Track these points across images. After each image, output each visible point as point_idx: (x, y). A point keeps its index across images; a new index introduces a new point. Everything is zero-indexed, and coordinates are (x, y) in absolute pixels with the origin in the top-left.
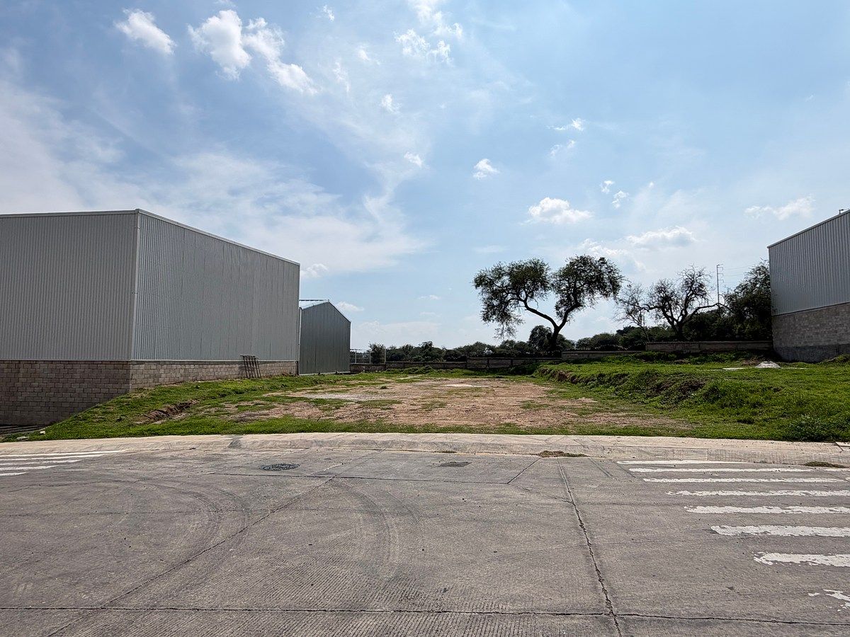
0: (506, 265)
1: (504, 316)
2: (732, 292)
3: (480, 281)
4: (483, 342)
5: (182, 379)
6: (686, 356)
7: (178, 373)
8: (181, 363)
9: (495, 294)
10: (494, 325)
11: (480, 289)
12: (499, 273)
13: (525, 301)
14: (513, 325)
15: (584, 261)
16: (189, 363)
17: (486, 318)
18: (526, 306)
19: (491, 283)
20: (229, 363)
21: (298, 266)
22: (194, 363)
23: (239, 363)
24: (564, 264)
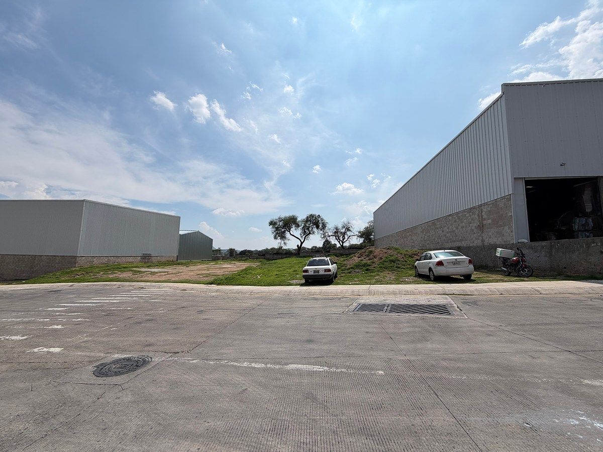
0: (283, 216)
1: (283, 237)
2: (362, 230)
3: (272, 223)
5: (106, 262)
6: (343, 255)
9: (277, 229)
10: (279, 240)
11: (271, 226)
12: (281, 220)
13: (289, 232)
14: (286, 241)
15: (312, 216)
16: (110, 257)
17: (275, 238)
18: (290, 233)
19: (275, 223)
21: (180, 217)
22: (113, 256)
23: (141, 256)
24: (304, 217)
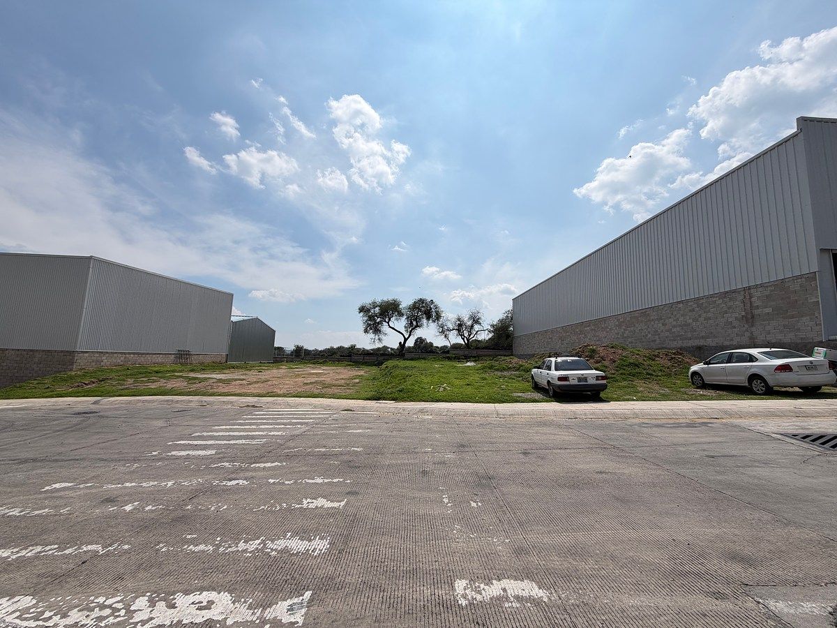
0: (379, 300)
1: (377, 331)
2: (495, 323)
3: (362, 309)
4: (388, 346)
5: (122, 363)
6: (470, 357)
7: (120, 360)
8: (121, 353)
9: (371, 318)
10: (371, 335)
11: (362, 314)
12: (374, 305)
13: (388, 323)
14: (382, 336)
15: (422, 301)
16: (129, 353)
17: (366, 331)
18: (389, 325)
19: (368, 310)
20: (165, 354)
21: (232, 295)
22: (134, 354)
23: (173, 354)
24: (411, 302)
